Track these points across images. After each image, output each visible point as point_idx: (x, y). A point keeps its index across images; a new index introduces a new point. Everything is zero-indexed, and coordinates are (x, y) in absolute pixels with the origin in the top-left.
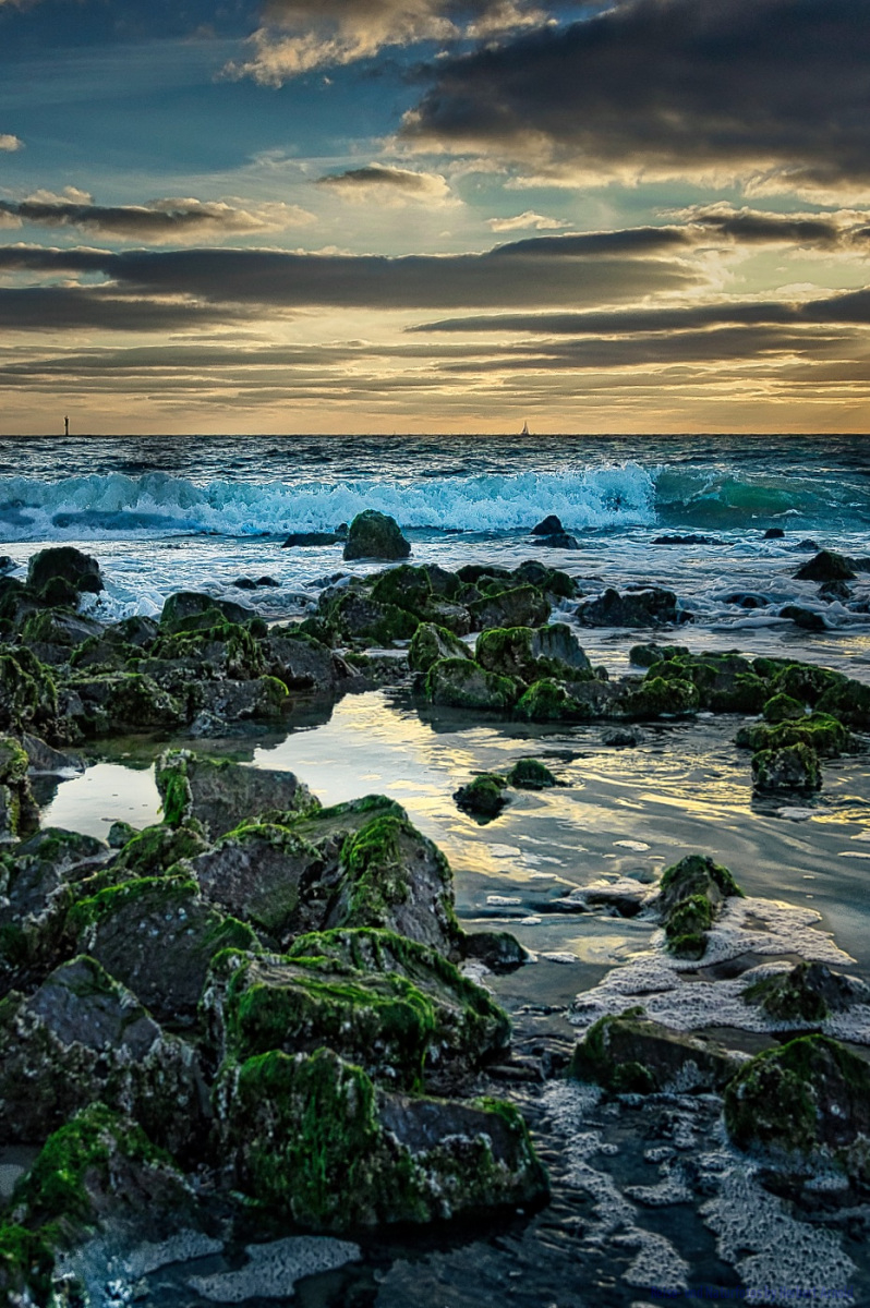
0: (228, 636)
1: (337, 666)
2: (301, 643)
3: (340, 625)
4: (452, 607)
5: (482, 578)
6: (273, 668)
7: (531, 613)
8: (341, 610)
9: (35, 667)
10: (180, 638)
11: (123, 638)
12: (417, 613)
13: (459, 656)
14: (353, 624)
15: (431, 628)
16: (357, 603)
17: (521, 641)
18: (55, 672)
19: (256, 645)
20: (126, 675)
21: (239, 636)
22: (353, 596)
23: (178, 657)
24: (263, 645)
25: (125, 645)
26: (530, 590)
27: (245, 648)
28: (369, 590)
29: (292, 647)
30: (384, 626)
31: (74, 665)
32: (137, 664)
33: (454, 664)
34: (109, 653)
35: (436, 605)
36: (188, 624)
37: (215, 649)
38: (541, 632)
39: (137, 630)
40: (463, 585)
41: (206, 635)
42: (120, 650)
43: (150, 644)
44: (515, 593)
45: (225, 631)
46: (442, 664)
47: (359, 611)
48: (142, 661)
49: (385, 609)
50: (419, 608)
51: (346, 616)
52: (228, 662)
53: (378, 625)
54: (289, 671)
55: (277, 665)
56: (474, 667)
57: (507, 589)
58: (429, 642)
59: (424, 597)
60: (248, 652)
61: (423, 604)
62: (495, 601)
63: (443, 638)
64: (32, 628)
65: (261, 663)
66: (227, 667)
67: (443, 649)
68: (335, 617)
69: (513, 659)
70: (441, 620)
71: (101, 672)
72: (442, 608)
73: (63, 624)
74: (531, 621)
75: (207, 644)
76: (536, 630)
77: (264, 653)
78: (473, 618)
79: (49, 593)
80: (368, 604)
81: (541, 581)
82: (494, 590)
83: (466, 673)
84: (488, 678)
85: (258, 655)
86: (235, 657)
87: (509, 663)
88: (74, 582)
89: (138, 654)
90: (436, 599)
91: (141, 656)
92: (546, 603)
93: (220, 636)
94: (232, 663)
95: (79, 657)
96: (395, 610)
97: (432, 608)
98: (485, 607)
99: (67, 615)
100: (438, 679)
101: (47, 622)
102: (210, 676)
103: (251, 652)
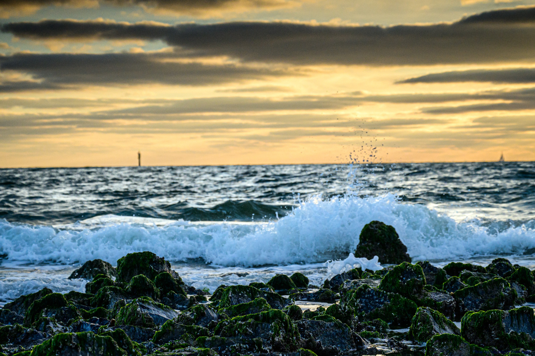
0: (273, 319)
1: (355, 340)
2: (328, 324)
3: (356, 309)
4: (442, 295)
5: (464, 272)
6: (307, 342)
7: (502, 299)
8: (357, 298)
9: (129, 344)
10: (236, 321)
11: (192, 321)
12: (415, 300)
13: (449, 332)
14: (366, 308)
15: (427, 311)
16: (369, 292)
17: (496, 320)
18: (142, 347)
19: (294, 325)
20: (196, 349)
21: (282, 319)
22: (366, 287)
23: (235, 335)
24: (299, 325)
25: (195, 326)
26: (501, 281)
27: (286, 327)
28: (378, 282)
29: (321, 326)
30: (391, 309)
31: (156, 342)
32: (204, 341)
33: (445, 338)
34: (182, 333)
35: (429, 294)
36: (241, 309)
37: (263, 329)
38: (511, 313)
39: (203, 315)
40: (449, 278)
41: (256, 318)
42: (191, 330)
43: (213, 326)
44: (490, 284)
45: (271, 315)
46: (436, 338)
47: (371, 298)
48: (208, 338)
49: (391, 296)
50: (416, 296)
51: (361, 302)
52: (273, 338)
53: (385, 310)
54: (319, 345)
55: (311, 340)
56: (461, 341)
57: (483, 280)
58: (425, 321)
59: (420, 287)
60: (288, 330)
61: (419, 292)
62: (474, 290)
63: (437, 319)
64: (123, 314)
65: (298, 339)
66: (273, 341)
67: (436, 327)
68: (353, 305)
69: (491, 334)
70: (434, 304)
71: (177, 347)
72: (433, 296)
73: (146, 311)
74: (502, 304)
75: (257, 325)
76: (507, 312)
77: (300, 331)
78: (458, 303)
79: (133, 287)
80: (377, 293)
81: (509, 274)
82: (473, 282)
83: (455, 345)
84: (471, 349)
85: (296, 333)
86: (278, 335)
87: (487, 337)
88: (152, 278)
89: (204, 333)
90: (429, 288)
91: (207, 335)
92: (513, 291)
93: (267, 319)
94: (276, 339)
95: (160, 335)
96: (398, 297)
97: (426, 295)
98: (466, 295)
99: (149, 304)
100: (433, 350)
101: (134, 310)
102: (260, 349)
103: (290, 331)
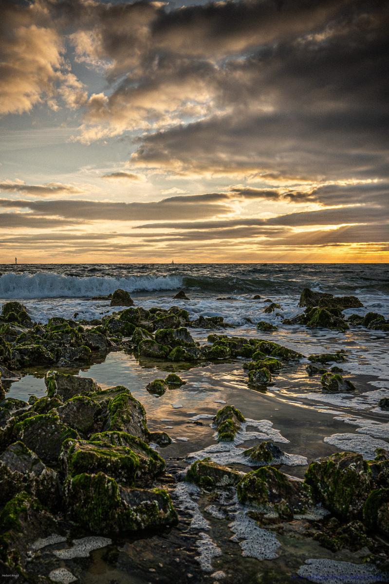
0: (70, 332)
1: (108, 342)
2: (95, 335)
3: (109, 328)
4: (147, 322)
5: (157, 312)
6: (86, 343)
7: (174, 324)
8: (109, 323)
9: (4, 343)
10: (54, 333)
11: (34, 333)
12: (135, 324)
13: (150, 339)
14: (113, 328)
15: (140, 329)
16: (115, 321)
17: (170, 333)
18: (10, 345)
19: (80, 335)
20: (35, 346)
21: (74, 332)
22: (113, 318)
23: (53, 339)
24: (82, 335)
25: (35, 335)
26: (174, 316)
27: (76, 336)
28: (119, 316)
29: (92, 336)
30: (124, 328)
31: (17, 342)
32: (39, 342)
33: (147, 341)
34: (29, 338)
35: (142, 322)
36: (57, 328)
37: (66, 337)
38: (177, 330)
39: (39, 330)
40: (151, 315)
41: (63, 332)
42: (33, 337)
43: (44, 335)
44: (169, 317)
45: (69, 330)
46: (143, 342)
47: (116, 324)
48: (40, 341)
49: (124, 323)
50: (136, 322)
51: (111, 325)
52: (70, 341)
53: (122, 328)
54: (91, 344)
55: (87, 342)
56: (154, 343)
57: (166, 316)
58: (139, 334)
59: (138, 319)
60: (77, 338)
61: (137, 321)
62: (162, 320)
63: (144, 333)
64: (3, 330)
65: (81, 341)
66: (70, 343)
67: (144, 336)
68: (107, 326)
69: (168, 340)
70: (143, 326)
71: (26, 345)
72: (143, 323)
73: (14, 328)
74: (174, 327)
75: (63, 335)
76: (175, 330)
77: (83, 338)
78: (154, 326)
79: (9, 318)
80: (118, 321)
81: (177, 313)
82: (161, 316)
83: (152, 345)
84: (159, 346)
85: (81, 339)
86: (73, 339)
87: (166, 341)
88: (17, 314)
89: (39, 338)
90: (142, 319)
91: (40, 339)
92: (179, 321)
93: (67, 332)
94: (72, 341)
95: (19, 339)
96: (128, 323)
97: (140, 322)
98: (158, 322)
99: (15, 325)
100: (142, 347)
101: (8, 328)
102: (64, 346)
103: (78, 338)
